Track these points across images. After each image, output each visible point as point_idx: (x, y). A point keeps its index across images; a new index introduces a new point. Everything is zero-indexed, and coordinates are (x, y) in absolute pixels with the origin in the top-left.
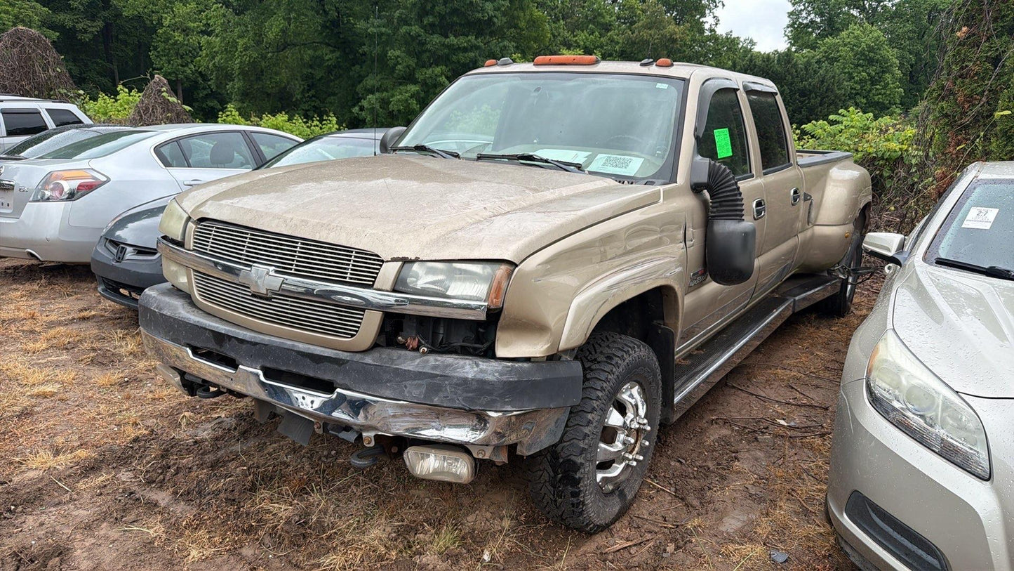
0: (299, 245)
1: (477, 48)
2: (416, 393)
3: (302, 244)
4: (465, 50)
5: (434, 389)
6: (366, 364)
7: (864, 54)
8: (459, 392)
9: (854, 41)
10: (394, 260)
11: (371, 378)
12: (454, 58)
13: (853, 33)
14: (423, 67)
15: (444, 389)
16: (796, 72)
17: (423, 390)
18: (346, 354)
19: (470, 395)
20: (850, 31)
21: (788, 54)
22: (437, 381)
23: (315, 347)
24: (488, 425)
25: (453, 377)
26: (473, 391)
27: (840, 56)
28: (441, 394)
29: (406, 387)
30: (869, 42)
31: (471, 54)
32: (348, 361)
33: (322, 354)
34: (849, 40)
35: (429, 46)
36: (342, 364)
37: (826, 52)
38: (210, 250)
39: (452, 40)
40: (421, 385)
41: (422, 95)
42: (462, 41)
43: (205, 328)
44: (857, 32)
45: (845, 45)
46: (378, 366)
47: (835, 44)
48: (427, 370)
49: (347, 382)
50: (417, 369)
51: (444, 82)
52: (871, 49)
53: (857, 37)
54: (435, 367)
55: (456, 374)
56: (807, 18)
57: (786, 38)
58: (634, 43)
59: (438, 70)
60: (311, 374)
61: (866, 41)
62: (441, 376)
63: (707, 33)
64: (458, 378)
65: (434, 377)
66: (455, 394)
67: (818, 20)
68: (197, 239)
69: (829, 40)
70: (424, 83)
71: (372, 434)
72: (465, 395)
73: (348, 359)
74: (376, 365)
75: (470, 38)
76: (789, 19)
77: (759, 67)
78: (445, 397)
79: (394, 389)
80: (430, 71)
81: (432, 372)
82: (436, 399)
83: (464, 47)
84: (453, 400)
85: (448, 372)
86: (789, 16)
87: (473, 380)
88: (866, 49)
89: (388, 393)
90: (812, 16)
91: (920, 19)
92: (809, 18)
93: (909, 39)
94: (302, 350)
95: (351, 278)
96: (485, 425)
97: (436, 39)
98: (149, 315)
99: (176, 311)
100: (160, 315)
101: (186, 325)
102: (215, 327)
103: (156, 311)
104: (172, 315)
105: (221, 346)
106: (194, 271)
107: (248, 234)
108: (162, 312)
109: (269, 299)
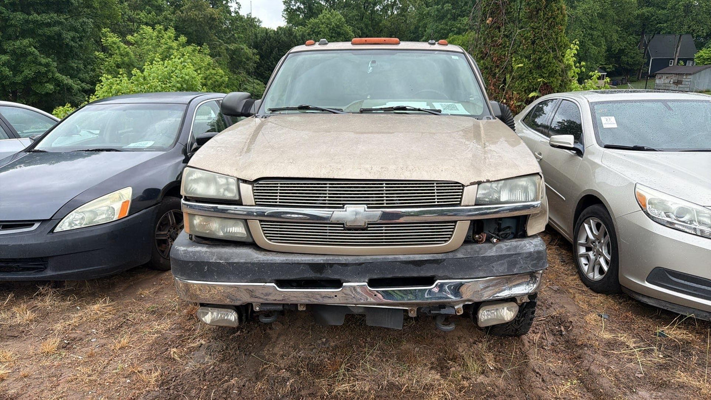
0: (384, 185)
1: (60, 23)
2: (501, 269)
3: (386, 184)
4: (48, 25)
5: (512, 264)
6: (459, 258)
7: (334, 30)
8: (529, 262)
9: (327, 21)
10: (472, 184)
11: (466, 267)
12: (40, 32)
13: (326, 16)
14: (9, 40)
15: (518, 263)
16: (297, 41)
17: (506, 266)
18: (440, 255)
19: (534, 262)
20: (323, 14)
21: (290, 29)
22: (513, 258)
23: (414, 256)
24: (537, 279)
25: (523, 253)
26: (536, 259)
27: (321, 31)
28: (518, 266)
29: (493, 267)
30: (336, 22)
31: (56, 29)
32: (445, 260)
33: (422, 259)
34: (324, 20)
35: (13, 22)
36: (440, 263)
37: (312, 28)
38: (280, 202)
39: (35, 16)
40: (503, 264)
41: (13, 63)
42: (45, 18)
43: (298, 263)
44: (328, 16)
45: (323, 24)
46: (469, 257)
47: (316, 23)
48: (504, 253)
49: (447, 274)
50: (498, 254)
51: (34, 52)
52: (338, 27)
53: (328, 19)
54: (508, 250)
55: (524, 251)
56: (295, 5)
57: (284, 18)
58: (184, 21)
59: (26, 42)
60: (415, 275)
61: (334, 22)
62: (516, 254)
63: (233, 14)
64: (526, 253)
65: (511, 256)
66: (527, 264)
67: (302, 7)
68: (256, 195)
69: (312, 20)
70: (13, 53)
71: (461, 306)
72: (532, 263)
73: (444, 258)
74: (468, 258)
75: (52, 15)
76: (284, 6)
77: (273, 38)
78: (521, 267)
79: (485, 271)
80: (18, 43)
81: (509, 253)
82: (515, 270)
83: (48, 23)
84: (526, 268)
85: (518, 251)
86: (284, 4)
87: (534, 252)
88: (335, 26)
89: (481, 274)
90: (298, 4)
91: (360, 8)
92: (297, 5)
93: (356, 20)
94: (404, 260)
95: (438, 202)
96: (536, 279)
97: (20, 16)
98: (206, 268)
99: (251, 257)
100: (229, 263)
101: (271, 266)
102: (309, 260)
103: (221, 262)
104: (249, 261)
105: (321, 273)
106: (261, 221)
107: (327, 184)
108: (230, 261)
109: (365, 229)
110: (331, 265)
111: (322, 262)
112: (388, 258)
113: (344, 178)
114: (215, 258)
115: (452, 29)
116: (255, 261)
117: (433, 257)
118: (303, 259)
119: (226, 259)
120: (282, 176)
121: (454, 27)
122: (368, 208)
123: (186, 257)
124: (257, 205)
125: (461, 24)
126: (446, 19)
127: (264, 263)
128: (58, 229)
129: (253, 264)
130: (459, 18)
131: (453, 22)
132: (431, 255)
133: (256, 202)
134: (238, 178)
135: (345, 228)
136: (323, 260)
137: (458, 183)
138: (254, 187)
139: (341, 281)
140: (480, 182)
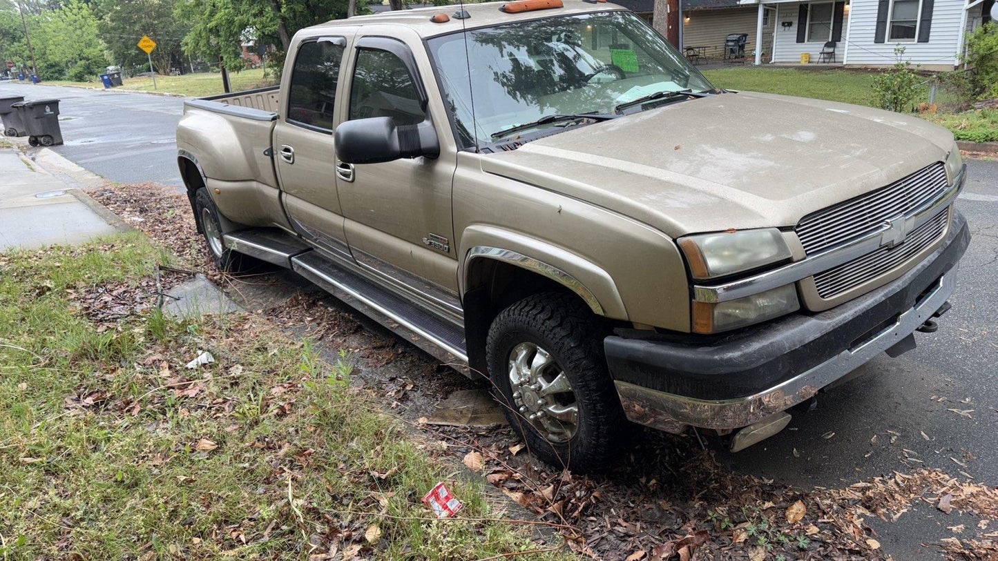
100: (805, 346)
101: (845, 327)
102: (872, 302)
103: (796, 348)
106: (815, 276)
107: (862, 202)
108: (806, 342)
109: (903, 243)
110: (890, 298)
111: (884, 299)
113: (879, 187)
116: (830, 329)
118: (867, 303)
119: (800, 342)
120: (824, 207)
122: (906, 214)
124: (808, 255)
127: (839, 327)
129: (828, 334)
132: (937, 251)
133: (806, 251)
134: (778, 228)
135: (890, 250)
136: (882, 294)
137: (939, 162)
138: (797, 232)
139: (900, 314)
140: (948, 156)
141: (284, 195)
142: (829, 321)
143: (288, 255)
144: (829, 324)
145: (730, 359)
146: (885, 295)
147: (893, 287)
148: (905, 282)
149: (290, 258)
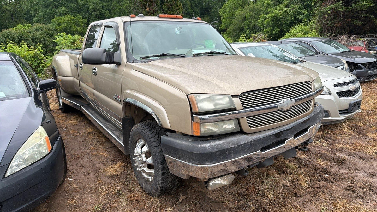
0: (291, 87)
6: (313, 116)
11: (315, 119)
29: (320, 117)
32: (310, 118)
38: (254, 105)
40: (321, 114)
43: (270, 136)
48: (320, 110)
60: (305, 127)
68: (242, 103)
74: (315, 115)
79: (319, 119)
89: (318, 121)
94: (302, 122)
95: (307, 92)
98: (227, 152)
99: (249, 139)
100: (239, 146)
101: (259, 141)
102: (274, 132)
103: (235, 146)
104: (249, 141)
105: (279, 138)
106: (247, 117)
107: (271, 90)
108: (240, 144)
109: (289, 110)
110: (282, 132)
111: (279, 132)
112: (297, 122)
113: (279, 86)
114: (231, 145)
115: (56, 13)
116: (251, 140)
117: (308, 117)
118: (271, 132)
119: (237, 144)
120: (253, 90)
121: (56, 12)
122: (291, 99)
123: (214, 149)
124: (244, 108)
125: (61, 10)
126: (50, 7)
127: (256, 140)
128: (8, 174)
129: (251, 142)
130: (59, 7)
131: (55, 9)
132: (307, 117)
133: (243, 107)
134: (231, 95)
135: (283, 112)
136: (279, 130)
137: (309, 82)
138: (240, 98)
139: (286, 139)
140: (314, 80)
141: (80, 82)
142: (252, 137)
143: (80, 105)
144: (252, 138)
145: (204, 147)
146: (280, 130)
147: (284, 128)
148: (290, 126)
149: (80, 106)
